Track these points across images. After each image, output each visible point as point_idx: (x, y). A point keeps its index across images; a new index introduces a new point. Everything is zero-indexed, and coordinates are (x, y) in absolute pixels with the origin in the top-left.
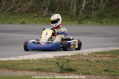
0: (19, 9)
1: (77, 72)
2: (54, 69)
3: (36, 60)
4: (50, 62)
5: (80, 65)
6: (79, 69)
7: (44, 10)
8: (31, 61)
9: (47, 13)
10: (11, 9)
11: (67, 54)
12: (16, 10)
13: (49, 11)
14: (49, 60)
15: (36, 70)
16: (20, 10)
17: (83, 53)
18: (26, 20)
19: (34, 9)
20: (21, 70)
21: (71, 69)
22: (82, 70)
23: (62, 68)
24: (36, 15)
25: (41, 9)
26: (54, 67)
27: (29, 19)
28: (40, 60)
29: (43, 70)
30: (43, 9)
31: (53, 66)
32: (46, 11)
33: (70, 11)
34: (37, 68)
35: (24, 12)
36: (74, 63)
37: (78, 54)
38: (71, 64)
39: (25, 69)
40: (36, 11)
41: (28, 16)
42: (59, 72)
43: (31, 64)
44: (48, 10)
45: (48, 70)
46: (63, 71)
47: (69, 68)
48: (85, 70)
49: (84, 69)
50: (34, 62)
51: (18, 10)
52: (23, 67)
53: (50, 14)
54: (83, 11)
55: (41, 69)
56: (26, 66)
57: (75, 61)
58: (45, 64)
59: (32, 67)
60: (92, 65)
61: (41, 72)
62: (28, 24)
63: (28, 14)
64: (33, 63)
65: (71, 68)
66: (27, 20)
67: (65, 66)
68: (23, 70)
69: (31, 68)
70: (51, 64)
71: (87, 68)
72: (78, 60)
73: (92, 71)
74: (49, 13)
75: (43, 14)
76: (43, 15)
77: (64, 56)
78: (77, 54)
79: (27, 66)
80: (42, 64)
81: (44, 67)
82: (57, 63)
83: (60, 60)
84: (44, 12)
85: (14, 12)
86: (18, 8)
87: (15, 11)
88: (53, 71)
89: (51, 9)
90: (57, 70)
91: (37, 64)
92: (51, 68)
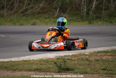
1: (75, 71)
2: (52, 69)
3: (36, 60)
5: (79, 65)
7: (55, 11)
8: (31, 61)
10: (23, 10)
13: (60, 12)
14: (49, 60)
15: (35, 70)
16: (32, 11)
20: (20, 70)
21: (69, 68)
22: (81, 69)
23: (60, 67)
29: (41, 70)
31: (51, 66)
34: (35, 68)
39: (24, 69)
40: (47, 12)
43: (31, 64)
46: (61, 70)
50: (34, 62)
53: (61, 15)
54: (93, 11)
55: (39, 69)
56: (25, 66)
58: (44, 64)
59: (31, 68)
60: (91, 64)
61: (39, 72)
67: (63, 66)
68: (21, 70)
70: (50, 64)
71: (86, 67)
77: (65, 56)
78: (79, 53)
79: (26, 66)
80: (41, 64)
81: (43, 67)
82: (55, 63)
87: (27, 13)
89: (62, 10)
90: (56, 70)
91: (37, 64)
92: (50, 67)
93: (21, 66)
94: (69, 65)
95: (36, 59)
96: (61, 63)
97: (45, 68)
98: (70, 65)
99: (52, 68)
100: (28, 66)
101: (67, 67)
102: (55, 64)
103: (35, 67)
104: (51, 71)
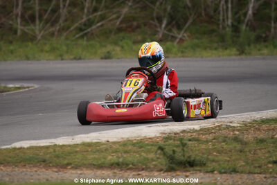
0: (99, 24)
1: (208, 167)
2: (154, 163)
3: (114, 143)
4: (148, 145)
5: (218, 152)
6: (213, 161)
7: (158, 25)
8: (103, 144)
9: (166, 32)
10: (80, 24)
11: (192, 127)
12: (94, 27)
13: (170, 27)
14: (146, 142)
15: (112, 165)
16: (102, 25)
17: (231, 122)
18: (114, 50)
19: (135, 24)
20: (76, 167)
21: (194, 160)
22: (221, 163)
23: (171, 159)
24: (139, 38)
25: (152, 22)
26: (155, 159)
27: (122, 47)
28: (126, 143)
29: (127, 165)
30: (156, 22)
31: (151, 156)
32: (163, 26)
33: (218, 25)
34: (112, 161)
35: (111, 32)
36: (203, 146)
37: (219, 126)
38: (197, 149)
39: (85, 165)
40: (138, 27)
41: (121, 41)
42: (165, 168)
43: (102, 152)
44: (167, 25)
45: (140, 164)
46: (174, 166)
47: (189, 160)
48: (229, 161)
49: (226, 161)
50: (109, 147)
51: (98, 27)
52: (82, 159)
53: (172, 34)
54: (249, 23)
55: (123, 164)
56: (88, 156)
57: (207, 142)
58: (135, 152)
59: (103, 160)
60: (247, 149)
61: (122, 170)
62: (118, 58)
63: (122, 34)
64: (106, 150)
65: (192, 159)
66: (118, 49)
67: (179, 156)
68: (80, 166)
69: (100, 162)
70: (149, 152)
71: (233, 158)
72: (214, 139)
73: (243, 164)
74: (170, 30)
75: (155, 35)
76: (157, 36)
77: (184, 131)
78: (217, 124)
79: (92, 157)
80: (126, 152)
81: (130, 159)
82: (161, 148)
83: (171, 142)
84: (159, 29)
85: (88, 32)
86: (98, 22)
87: (92, 30)
88: (152, 166)
89: (174, 22)
90: (161, 164)
91: (116, 152)
92: (148, 159)
93: (79, 156)
94: (195, 152)
95: (115, 140)
96: (175, 148)
97: (135, 161)
98: (197, 152)
99: (153, 160)
100: (96, 156)
101: (189, 157)
102: (159, 151)
103: (111, 158)
104: (149, 168)
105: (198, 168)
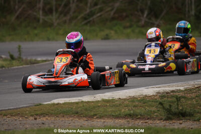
2: (155, 114)
3: (125, 100)
4: (149, 101)
8: (117, 101)
14: (148, 99)
15: (126, 116)
20: (101, 117)
23: (169, 111)
28: (133, 99)
29: (137, 115)
31: (154, 109)
33: (185, 15)
34: (126, 113)
39: (106, 115)
42: (164, 118)
45: (146, 115)
46: (170, 116)
47: (181, 112)
50: (122, 102)
52: (104, 112)
55: (133, 115)
56: (108, 110)
57: (192, 98)
58: (141, 106)
59: (119, 112)
61: (133, 119)
64: (120, 105)
65: (184, 111)
67: (173, 109)
68: (103, 116)
69: (117, 114)
70: (151, 106)
72: (196, 97)
77: (173, 91)
79: (110, 109)
80: (135, 106)
81: (139, 111)
82: (161, 104)
83: (166, 99)
88: (154, 116)
90: (161, 115)
91: (127, 106)
92: (151, 111)
93: (102, 109)
94: (185, 106)
95: (125, 98)
96: (171, 104)
97: (142, 112)
99: (155, 112)
100: (114, 109)
101: (182, 110)
102: (159, 106)
103: (125, 111)
104: (153, 118)
105: (188, 118)
